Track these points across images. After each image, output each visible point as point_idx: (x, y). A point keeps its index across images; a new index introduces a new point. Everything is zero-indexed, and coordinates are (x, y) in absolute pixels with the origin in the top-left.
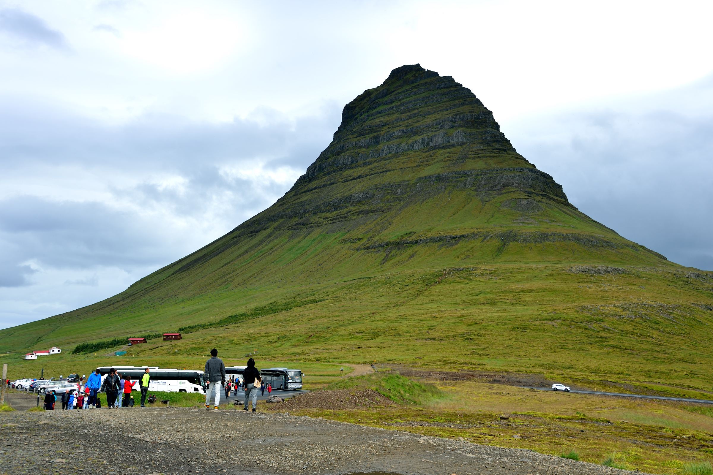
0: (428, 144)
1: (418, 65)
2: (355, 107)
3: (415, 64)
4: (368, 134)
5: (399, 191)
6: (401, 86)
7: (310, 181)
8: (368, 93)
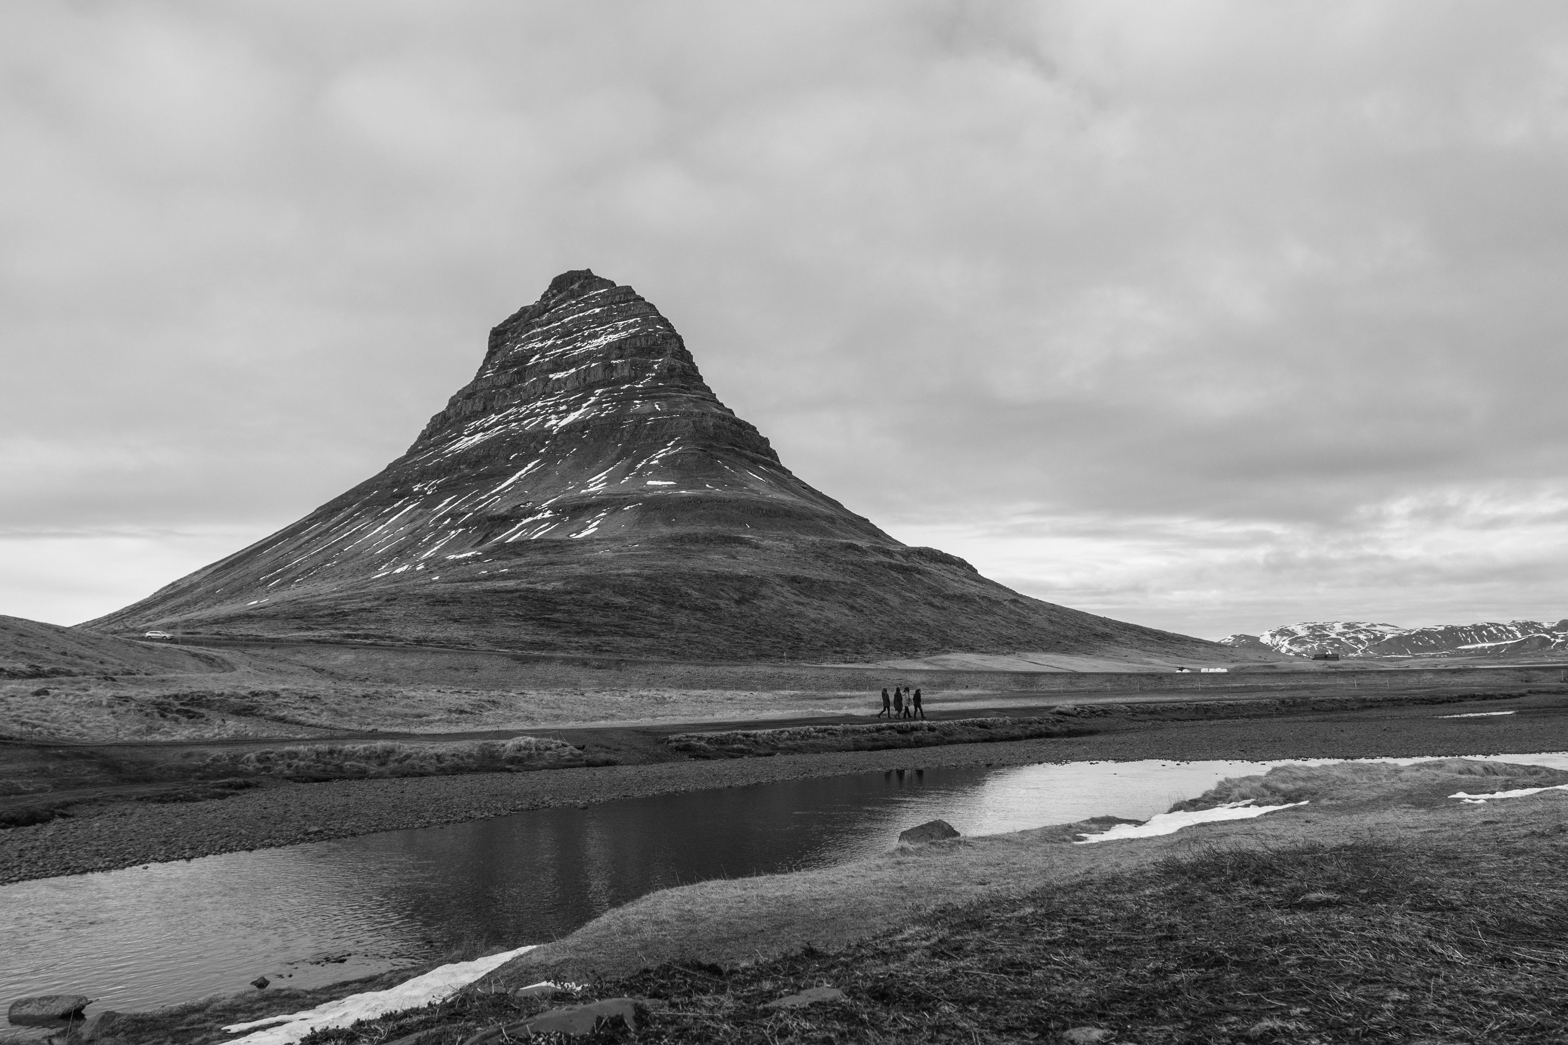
0: (585, 380)
1: (589, 270)
2: (505, 332)
3: (584, 269)
4: (511, 367)
5: (532, 445)
6: (563, 301)
7: (430, 436)
8: (524, 310)
